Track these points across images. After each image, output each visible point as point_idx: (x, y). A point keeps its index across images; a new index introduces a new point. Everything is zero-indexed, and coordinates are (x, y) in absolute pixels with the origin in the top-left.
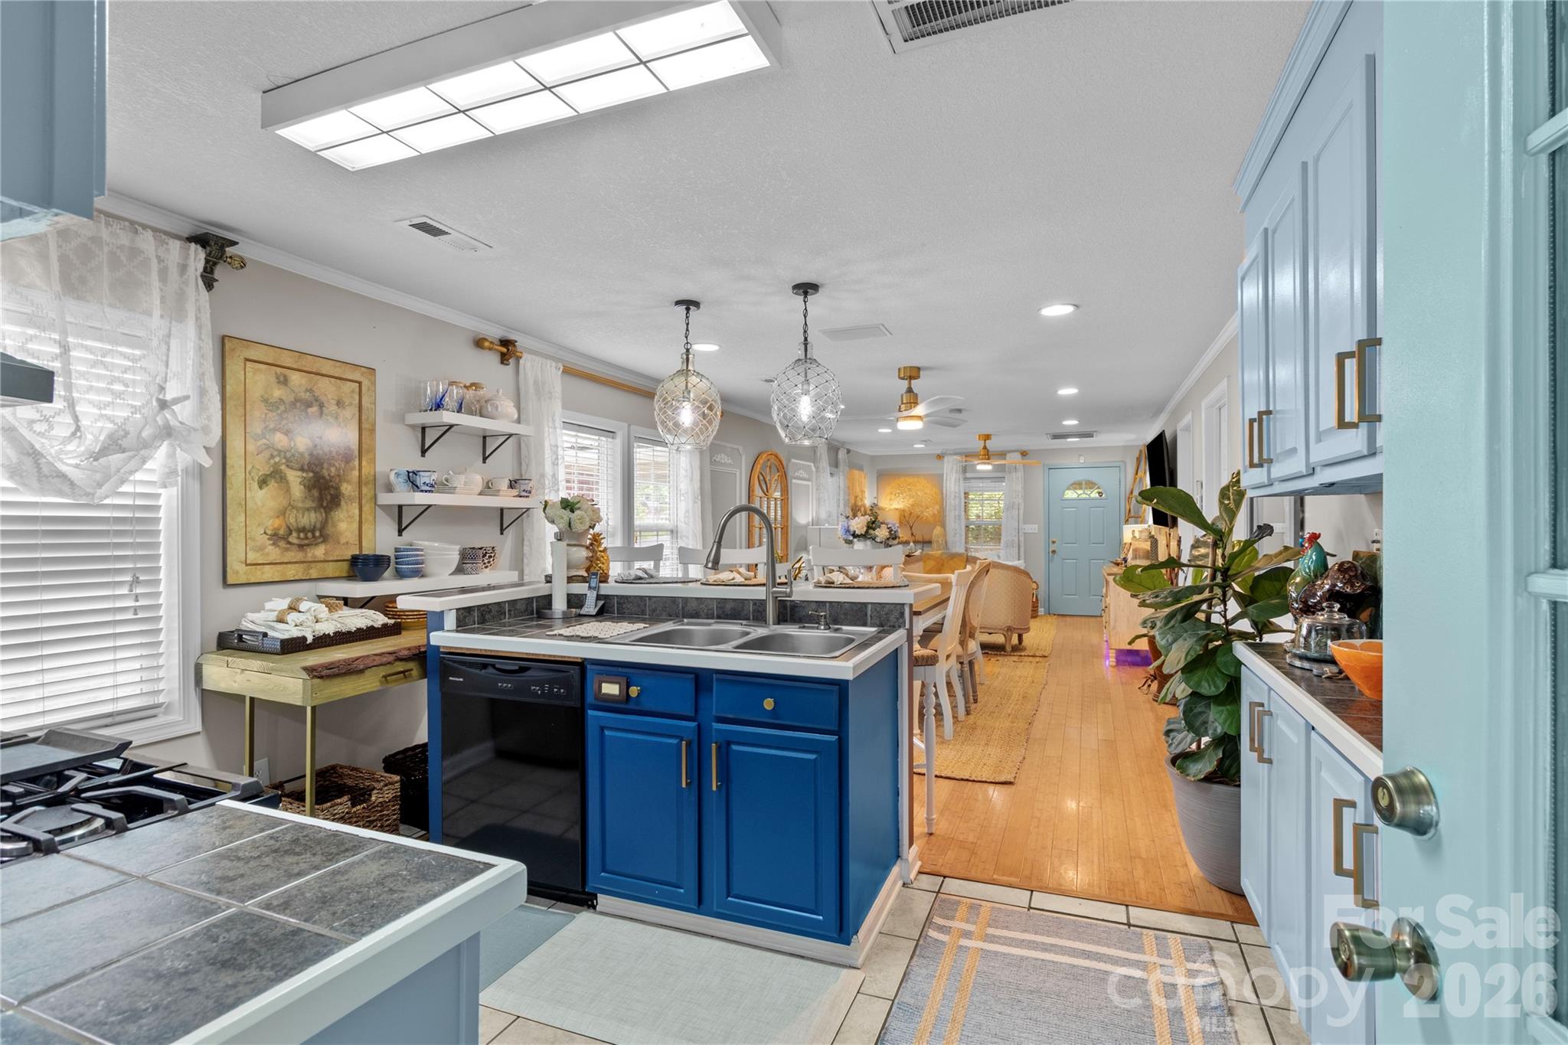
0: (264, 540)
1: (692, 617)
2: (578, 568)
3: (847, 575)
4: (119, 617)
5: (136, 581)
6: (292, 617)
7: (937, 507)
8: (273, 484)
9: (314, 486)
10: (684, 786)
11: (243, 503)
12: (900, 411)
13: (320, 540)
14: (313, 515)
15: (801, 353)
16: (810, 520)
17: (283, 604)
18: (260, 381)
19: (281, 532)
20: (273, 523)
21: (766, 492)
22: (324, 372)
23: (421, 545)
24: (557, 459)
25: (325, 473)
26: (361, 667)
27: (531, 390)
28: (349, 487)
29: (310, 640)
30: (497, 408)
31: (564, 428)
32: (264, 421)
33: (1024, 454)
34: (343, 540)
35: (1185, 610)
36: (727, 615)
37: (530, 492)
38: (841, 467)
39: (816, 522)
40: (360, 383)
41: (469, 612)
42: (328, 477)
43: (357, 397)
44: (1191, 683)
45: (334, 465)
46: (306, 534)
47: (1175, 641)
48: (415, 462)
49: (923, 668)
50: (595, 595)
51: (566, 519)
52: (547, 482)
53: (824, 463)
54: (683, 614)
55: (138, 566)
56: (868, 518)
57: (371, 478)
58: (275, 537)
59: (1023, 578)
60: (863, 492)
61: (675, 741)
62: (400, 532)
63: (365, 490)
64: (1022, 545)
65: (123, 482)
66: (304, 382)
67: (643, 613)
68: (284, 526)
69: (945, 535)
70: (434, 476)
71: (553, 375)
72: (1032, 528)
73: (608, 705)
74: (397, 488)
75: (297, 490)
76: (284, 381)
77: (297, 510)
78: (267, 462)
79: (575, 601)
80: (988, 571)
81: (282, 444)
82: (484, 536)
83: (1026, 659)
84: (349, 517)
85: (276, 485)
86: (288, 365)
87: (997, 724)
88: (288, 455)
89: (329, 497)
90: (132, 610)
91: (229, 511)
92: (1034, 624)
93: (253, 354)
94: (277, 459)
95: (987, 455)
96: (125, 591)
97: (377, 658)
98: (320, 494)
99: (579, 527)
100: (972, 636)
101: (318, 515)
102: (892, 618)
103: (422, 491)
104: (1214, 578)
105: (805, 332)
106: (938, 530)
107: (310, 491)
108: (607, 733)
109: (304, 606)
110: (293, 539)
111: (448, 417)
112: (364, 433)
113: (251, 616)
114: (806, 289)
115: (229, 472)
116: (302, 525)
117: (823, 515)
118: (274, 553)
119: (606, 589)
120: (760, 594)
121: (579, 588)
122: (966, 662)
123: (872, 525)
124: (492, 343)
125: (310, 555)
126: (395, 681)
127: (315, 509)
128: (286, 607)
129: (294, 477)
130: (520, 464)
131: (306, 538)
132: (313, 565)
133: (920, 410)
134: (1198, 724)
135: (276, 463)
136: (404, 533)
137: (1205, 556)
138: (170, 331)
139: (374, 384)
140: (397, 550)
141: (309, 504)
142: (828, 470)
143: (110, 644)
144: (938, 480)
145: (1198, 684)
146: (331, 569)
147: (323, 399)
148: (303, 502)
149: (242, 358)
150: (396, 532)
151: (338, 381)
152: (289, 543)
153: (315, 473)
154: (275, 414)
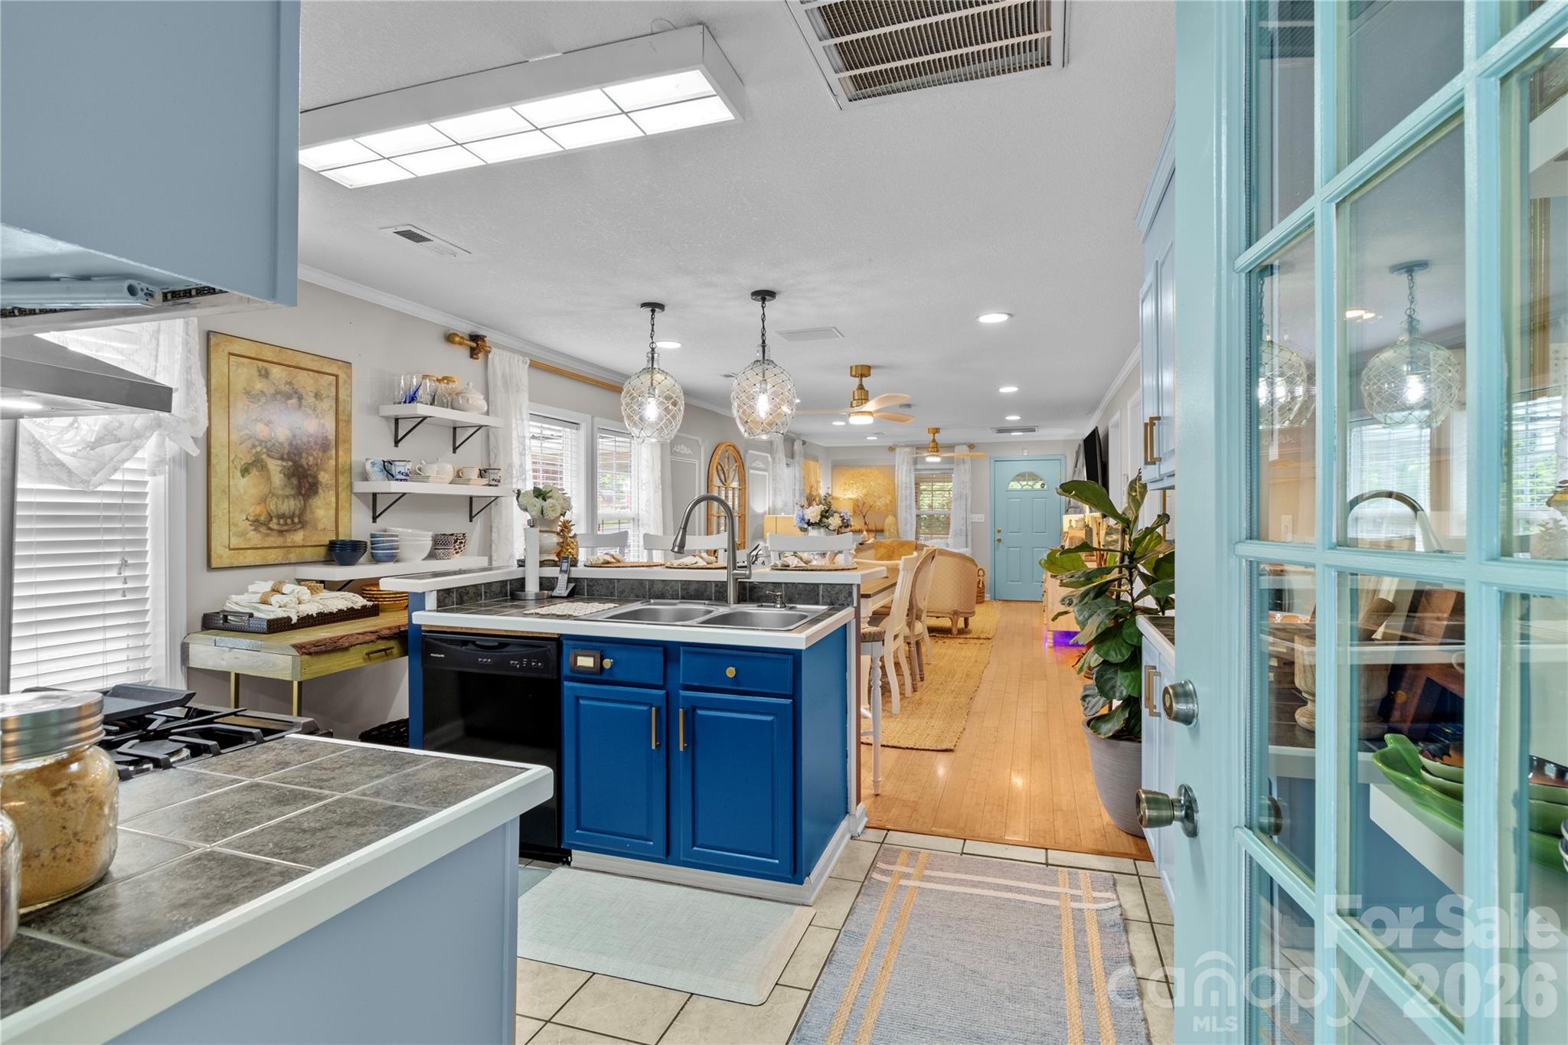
0: (245, 525)
1: (658, 598)
2: (549, 552)
3: (801, 559)
4: (108, 599)
5: (124, 565)
6: (276, 599)
7: (889, 497)
8: (254, 472)
9: (293, 475)
10: (654, 747)
11: (227, 490)
12: (852, 406)
13: (299, 526)
14: (292, 502)
15: (759, 356)
16: (767, 509)
17: (267, 586)
18: (243, 374)
19: (262, 518)
20: (254, 510)
21: (724, 482)
22: (303, 366)
23: (394, 531)
24: (524, 449)
25: (304, 462)
26: (347, 645)
27: (500, 383)
28: (327, 476)
29: (295, 620)
30: (468, 400)
31: (531, 420)
32: (247, 412)
33: (971, 446)
34: (321, 526)
35: (1097, 589)
36: (691, 596)
37: (499, 481)
38: (797, 458)
39: (773, 511)
40: (337, 376)
41: (448, 594)
42: (306, 466)
43: (333, 389)
44: (1101, 653)
45: (312, 455)
46: (286, 521)
47: (1090, 616)
48: (389, 452)
49: (870, 644)
50: (566, 578)
51: (539, 506)
52: (514, 472)
53: (781, 455)
54: (650, 595)
55: (127, 550)
56: (822, 507)
57: (348, 467)
58: (257, 523)
59: (969, 564)
60: (818, 482)
61: (645, 708)
62: (375, 519)
63: (341, 479)
64: (970, 534)
65: (115, 470)
66: (284, 375)
67: (612, 594)
68: (265, 513)
69: (896, 524)
70: (409, 466)
71: (521, 370)
72: (980, 518)
73: (583, 676)
74: (373, 477)
75: (278, 479)
76: (265, 375)
77: (277, 498)
78: (249, 452)
79: (547, 584)
80: (933, 558)
81: (263, 434)
82: (454, 523)
83: (971, 640)
84: (327, 504)
85: (257, 473)
86: (270, 359)
87: (941, 700)
88: (269, 444)
89: (307, 485)
90: (121, 592)
91: (214, 499)
92: (979, 609)
93: (237, 348)
94: (259, 449)
95: (936, 448)
96: (113, 574)
97: (361, 636)
98: (299, 482)
99: (551, 515)
100: (918, 618)
101: (297, 502)
102: (842, 597)
103: (397, 480)
104: (1122, 560)
105: (763, 335)
106: (890, 519)
107: (289, 479)
108: (582, 702)
109: (287, 588)
110: (273, 525)
111: (421, 409)
112: (341, 423)
113: (235, 598)
114: (764, 295)
115: (214, 461)
116: (282, 511)
117: (779, 505)
118: (255, 538)
119: (575, 573)
120: (721, 576)
121: (550, 572)
122: (913, 642)
123: (825, 514)
124: (462, 338)
125: (289, 540)
126: (378, 658)
127: (294, 497)
128: (268, 589)
129: (274, 466)
130: (489, 455)
131: (286, 524)
132: (292, 550)
133: (870, 406)
134: (1107, 688)
135: (257, 453)
136: (378, 520)
137: (1116, 541)
139: (350, 377)
140: (373, 536)
141: (288, 491)
142: (784, 461)
143: (100, 624)
144: (890, 471)
145: (1107, 653)
146: (309, 554)
147: (302, 391)
148: (283, 489)
149: (226, 352)
150: (371, 520)
151: (316, 374)
152: (270, 529)
153: (294, 462)
154: (257, 406)
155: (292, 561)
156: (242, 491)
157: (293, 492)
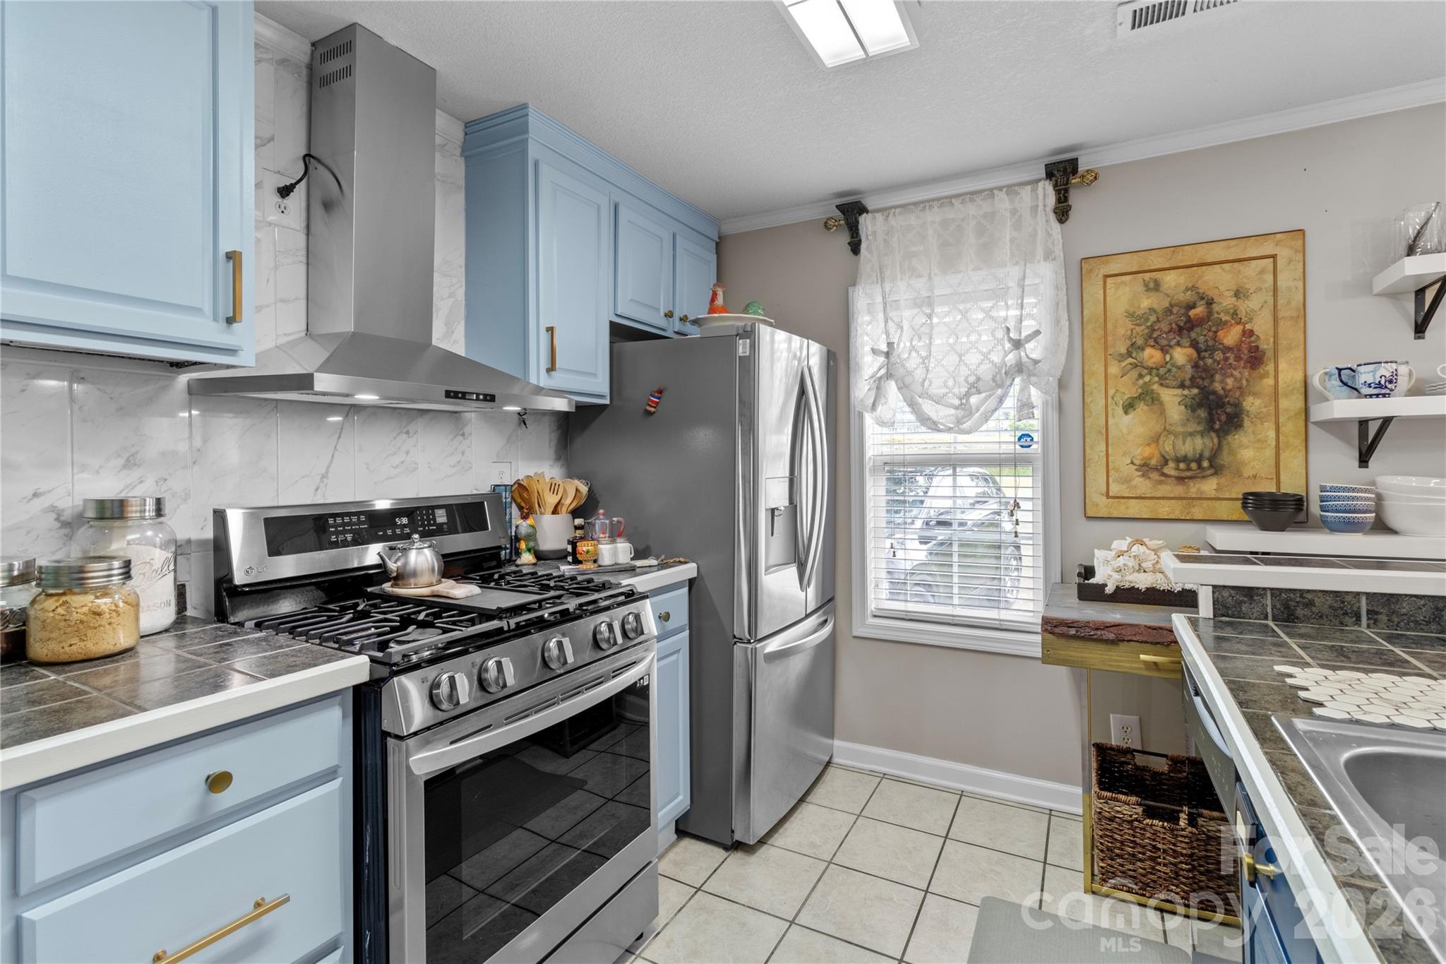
0: (1131, 470)
8: (1142, 407)
11: (1105, 431)
13: (1211, 471)
14: (1198, 441)
18: (1124, 295)
19: (1153, 462)
20: (1142, 452)
22: (1210, 260)
25: (1218, 387)
28: (1258, 402)
32: (1130, 338)
34: (1247, 472)
40: (1274, 257)
42: (1222, 392)
43: (1269, 278)
45: (1232, 375)
46: (1188, 465)
58: (1145, 468)
62: (1361, 463)
63: (1284, 403)
66: (1183, 279)
68: (1158, 456)
74: (1334, 395)
75: (1175, 412)
76: (1156, 287)
77: (1176, 436)
78: (1134, 384)
81: (1153, 360)
84: (1260, 441)
85: (1146, 408)
86: (1158, 266)
88: (1161, 372)
89: (1223, 418)
91: (1088, 441)
93: (1114, 267)
94: (1146, 379)
98: (1210, 414)
101: (1207, 441)
103: (1368, 397)
107: (1193, 410)
110: (1170, 469)
112: (1281, 323)
115: (1088, 400)
116: (1183, 453)
118: (1143, 485)
125: (1193, 490)
127: (1202, 434)
128: (1125, 547)
129: (1171, 397)
131: (1189, 469)
132: (1195, 502)
135: (1145, 383)
136: (1369, 463)
138: (1025, 274)
140: (1323, 489)
141: (1192, 427)
147: (1211, 293)
148: (1184, 425)
149: (1101, 276)
150: (1357, 463)
151: (1236, 265)
152: (1164, 475)
153: (1202, 389)
154: (1143, 327)
155: (1196, 517)
156: (1125, 431)
157: (1200, 428)
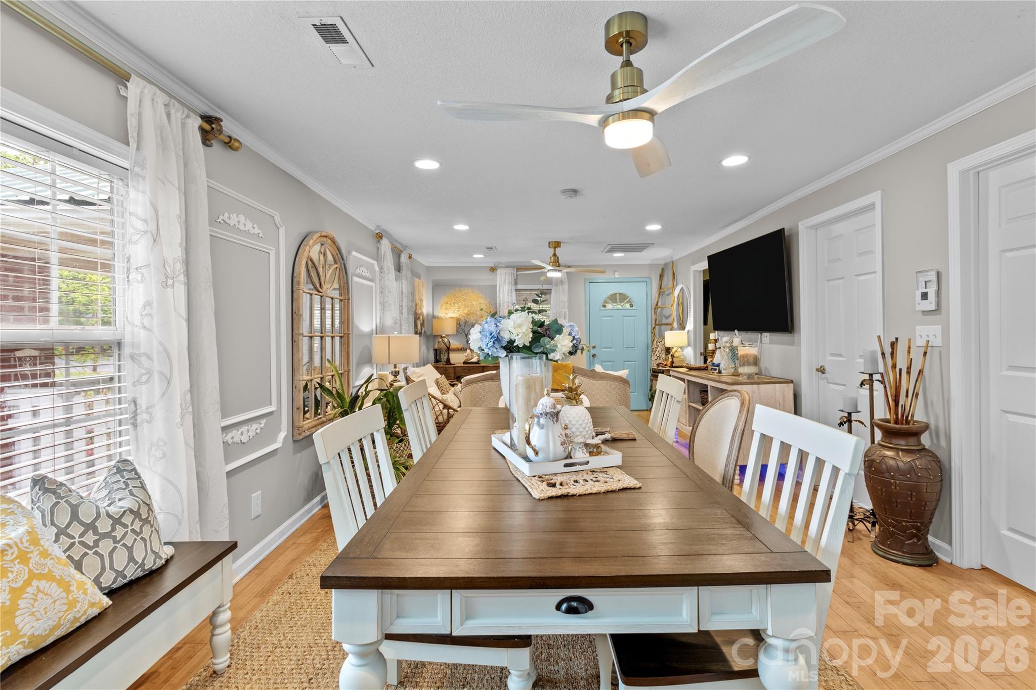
16: (374, 327)
21: (318, 287)
38: (404, 273)
53: (388, 265)
95: (557, 263)
142: (392, 272)
144: (492, 291)
